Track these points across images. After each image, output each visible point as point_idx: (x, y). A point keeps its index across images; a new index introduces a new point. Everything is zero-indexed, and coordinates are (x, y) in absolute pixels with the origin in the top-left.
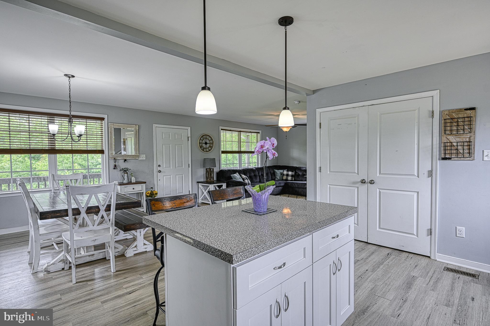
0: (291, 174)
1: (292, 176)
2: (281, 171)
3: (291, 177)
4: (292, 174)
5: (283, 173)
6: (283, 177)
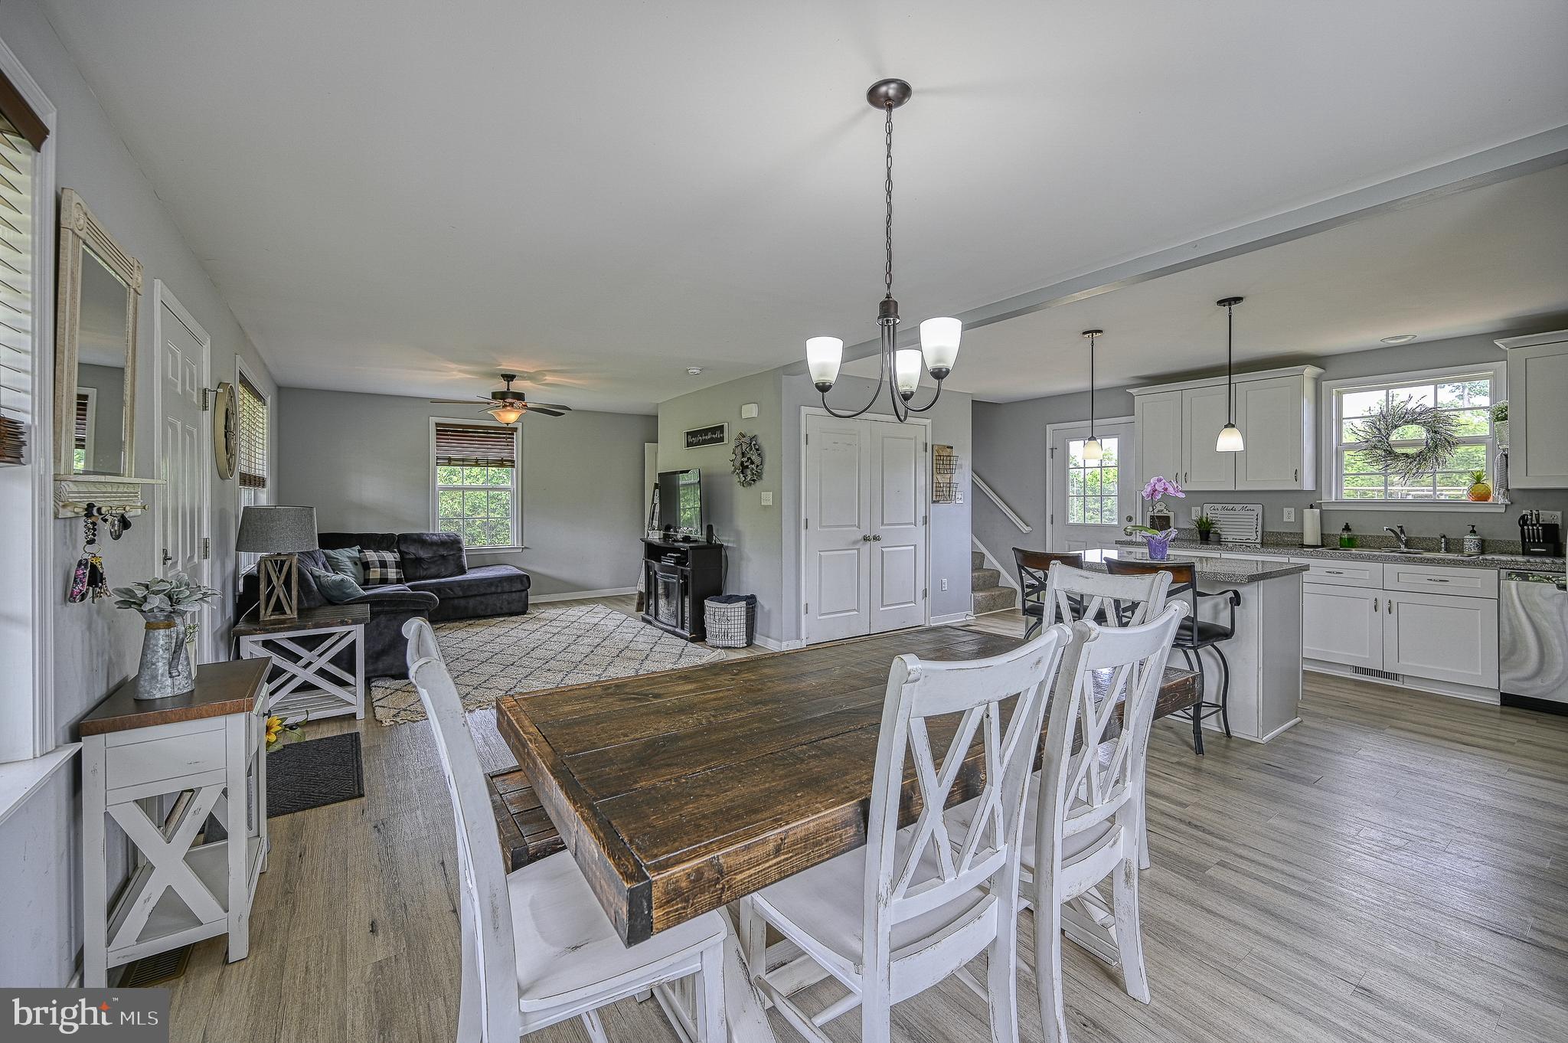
0: (393, 559)
1: (398, 565)
2: (354, 552)
3: (395, 570)
4: (395, 558)
5: (360, 558)
6: (368, 571)
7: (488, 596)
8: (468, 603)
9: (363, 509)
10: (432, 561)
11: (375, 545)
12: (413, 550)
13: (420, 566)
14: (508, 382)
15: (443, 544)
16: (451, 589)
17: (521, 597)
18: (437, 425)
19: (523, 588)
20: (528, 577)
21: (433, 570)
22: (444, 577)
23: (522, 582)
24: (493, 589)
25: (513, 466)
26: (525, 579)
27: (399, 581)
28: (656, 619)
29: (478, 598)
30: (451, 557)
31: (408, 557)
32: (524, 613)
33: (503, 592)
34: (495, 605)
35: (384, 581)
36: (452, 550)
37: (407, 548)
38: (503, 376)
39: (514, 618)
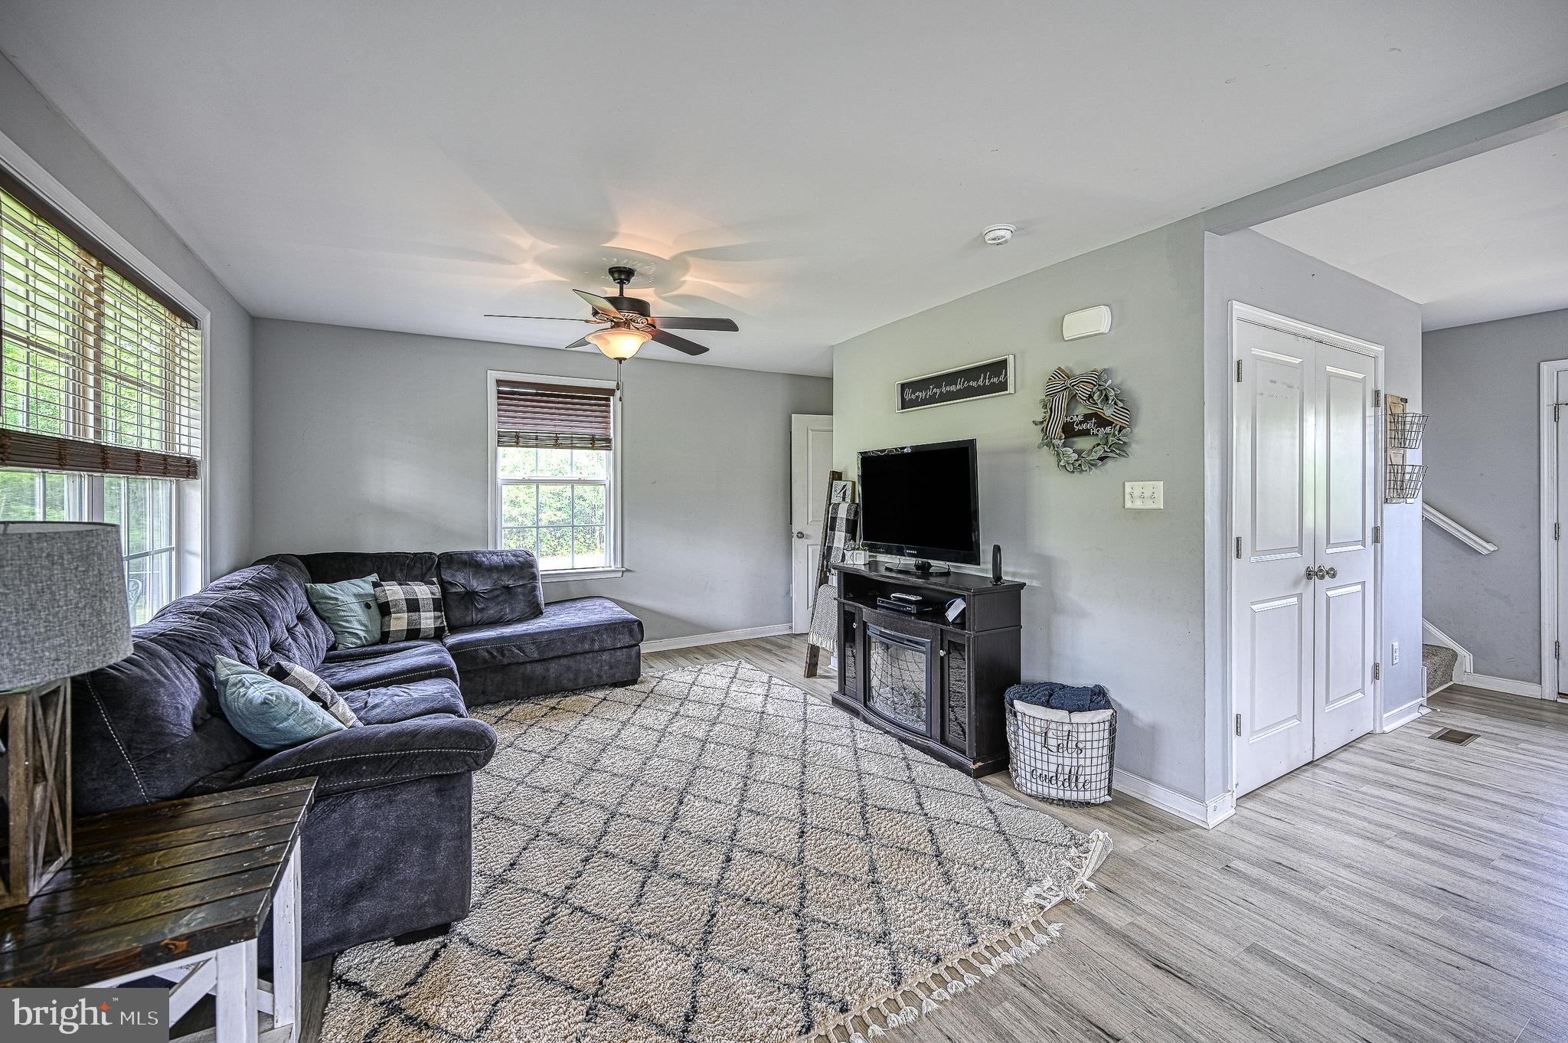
0: (430, 596)
1: (437, 605)
2: (364, 585)
3: (432, 614)
4: (432, 594)
5: (375, 595)
6: (387, 618)
7: (578, 657)
8: (548, 670)
9: (387, 513)
10: (492, 596)
11: (401, 570)
12: (461, 580)
13: (473, 604)
14: (621, 283)
15: (508, 568)
16: (520, 649)
17: (630, 657)
18: (499, 382)
19: (633, 642)
20: (640, 624)
21: (492, 612)
22: (509, 623)
23: (631, 632)
24: (587, 647)
25: (608, 448)
26: (635, 627)
27: (438, 635)
28: (865, 705)
29: (564, 661)
30: (519, 590)
31: (454, 590)
32: (634, 682)
33: (603, 650)
34: (590, 670)
35: (413, 634)
36: (522, 578)
37: (453, 576)
38: (612, 271)
39: (619, 693)
